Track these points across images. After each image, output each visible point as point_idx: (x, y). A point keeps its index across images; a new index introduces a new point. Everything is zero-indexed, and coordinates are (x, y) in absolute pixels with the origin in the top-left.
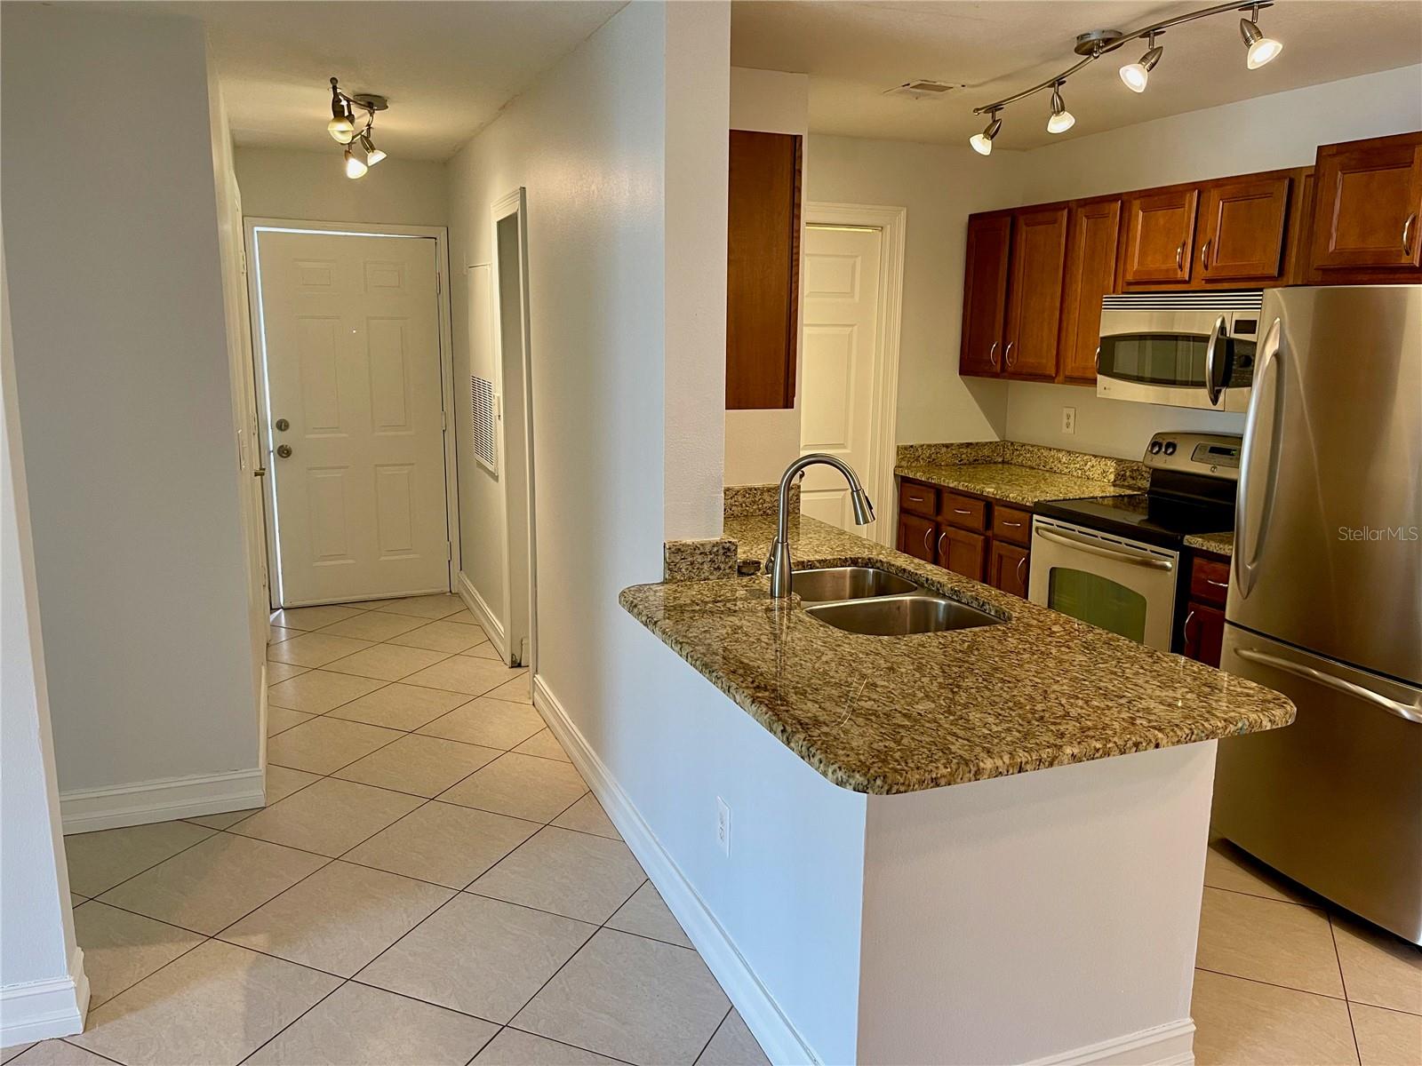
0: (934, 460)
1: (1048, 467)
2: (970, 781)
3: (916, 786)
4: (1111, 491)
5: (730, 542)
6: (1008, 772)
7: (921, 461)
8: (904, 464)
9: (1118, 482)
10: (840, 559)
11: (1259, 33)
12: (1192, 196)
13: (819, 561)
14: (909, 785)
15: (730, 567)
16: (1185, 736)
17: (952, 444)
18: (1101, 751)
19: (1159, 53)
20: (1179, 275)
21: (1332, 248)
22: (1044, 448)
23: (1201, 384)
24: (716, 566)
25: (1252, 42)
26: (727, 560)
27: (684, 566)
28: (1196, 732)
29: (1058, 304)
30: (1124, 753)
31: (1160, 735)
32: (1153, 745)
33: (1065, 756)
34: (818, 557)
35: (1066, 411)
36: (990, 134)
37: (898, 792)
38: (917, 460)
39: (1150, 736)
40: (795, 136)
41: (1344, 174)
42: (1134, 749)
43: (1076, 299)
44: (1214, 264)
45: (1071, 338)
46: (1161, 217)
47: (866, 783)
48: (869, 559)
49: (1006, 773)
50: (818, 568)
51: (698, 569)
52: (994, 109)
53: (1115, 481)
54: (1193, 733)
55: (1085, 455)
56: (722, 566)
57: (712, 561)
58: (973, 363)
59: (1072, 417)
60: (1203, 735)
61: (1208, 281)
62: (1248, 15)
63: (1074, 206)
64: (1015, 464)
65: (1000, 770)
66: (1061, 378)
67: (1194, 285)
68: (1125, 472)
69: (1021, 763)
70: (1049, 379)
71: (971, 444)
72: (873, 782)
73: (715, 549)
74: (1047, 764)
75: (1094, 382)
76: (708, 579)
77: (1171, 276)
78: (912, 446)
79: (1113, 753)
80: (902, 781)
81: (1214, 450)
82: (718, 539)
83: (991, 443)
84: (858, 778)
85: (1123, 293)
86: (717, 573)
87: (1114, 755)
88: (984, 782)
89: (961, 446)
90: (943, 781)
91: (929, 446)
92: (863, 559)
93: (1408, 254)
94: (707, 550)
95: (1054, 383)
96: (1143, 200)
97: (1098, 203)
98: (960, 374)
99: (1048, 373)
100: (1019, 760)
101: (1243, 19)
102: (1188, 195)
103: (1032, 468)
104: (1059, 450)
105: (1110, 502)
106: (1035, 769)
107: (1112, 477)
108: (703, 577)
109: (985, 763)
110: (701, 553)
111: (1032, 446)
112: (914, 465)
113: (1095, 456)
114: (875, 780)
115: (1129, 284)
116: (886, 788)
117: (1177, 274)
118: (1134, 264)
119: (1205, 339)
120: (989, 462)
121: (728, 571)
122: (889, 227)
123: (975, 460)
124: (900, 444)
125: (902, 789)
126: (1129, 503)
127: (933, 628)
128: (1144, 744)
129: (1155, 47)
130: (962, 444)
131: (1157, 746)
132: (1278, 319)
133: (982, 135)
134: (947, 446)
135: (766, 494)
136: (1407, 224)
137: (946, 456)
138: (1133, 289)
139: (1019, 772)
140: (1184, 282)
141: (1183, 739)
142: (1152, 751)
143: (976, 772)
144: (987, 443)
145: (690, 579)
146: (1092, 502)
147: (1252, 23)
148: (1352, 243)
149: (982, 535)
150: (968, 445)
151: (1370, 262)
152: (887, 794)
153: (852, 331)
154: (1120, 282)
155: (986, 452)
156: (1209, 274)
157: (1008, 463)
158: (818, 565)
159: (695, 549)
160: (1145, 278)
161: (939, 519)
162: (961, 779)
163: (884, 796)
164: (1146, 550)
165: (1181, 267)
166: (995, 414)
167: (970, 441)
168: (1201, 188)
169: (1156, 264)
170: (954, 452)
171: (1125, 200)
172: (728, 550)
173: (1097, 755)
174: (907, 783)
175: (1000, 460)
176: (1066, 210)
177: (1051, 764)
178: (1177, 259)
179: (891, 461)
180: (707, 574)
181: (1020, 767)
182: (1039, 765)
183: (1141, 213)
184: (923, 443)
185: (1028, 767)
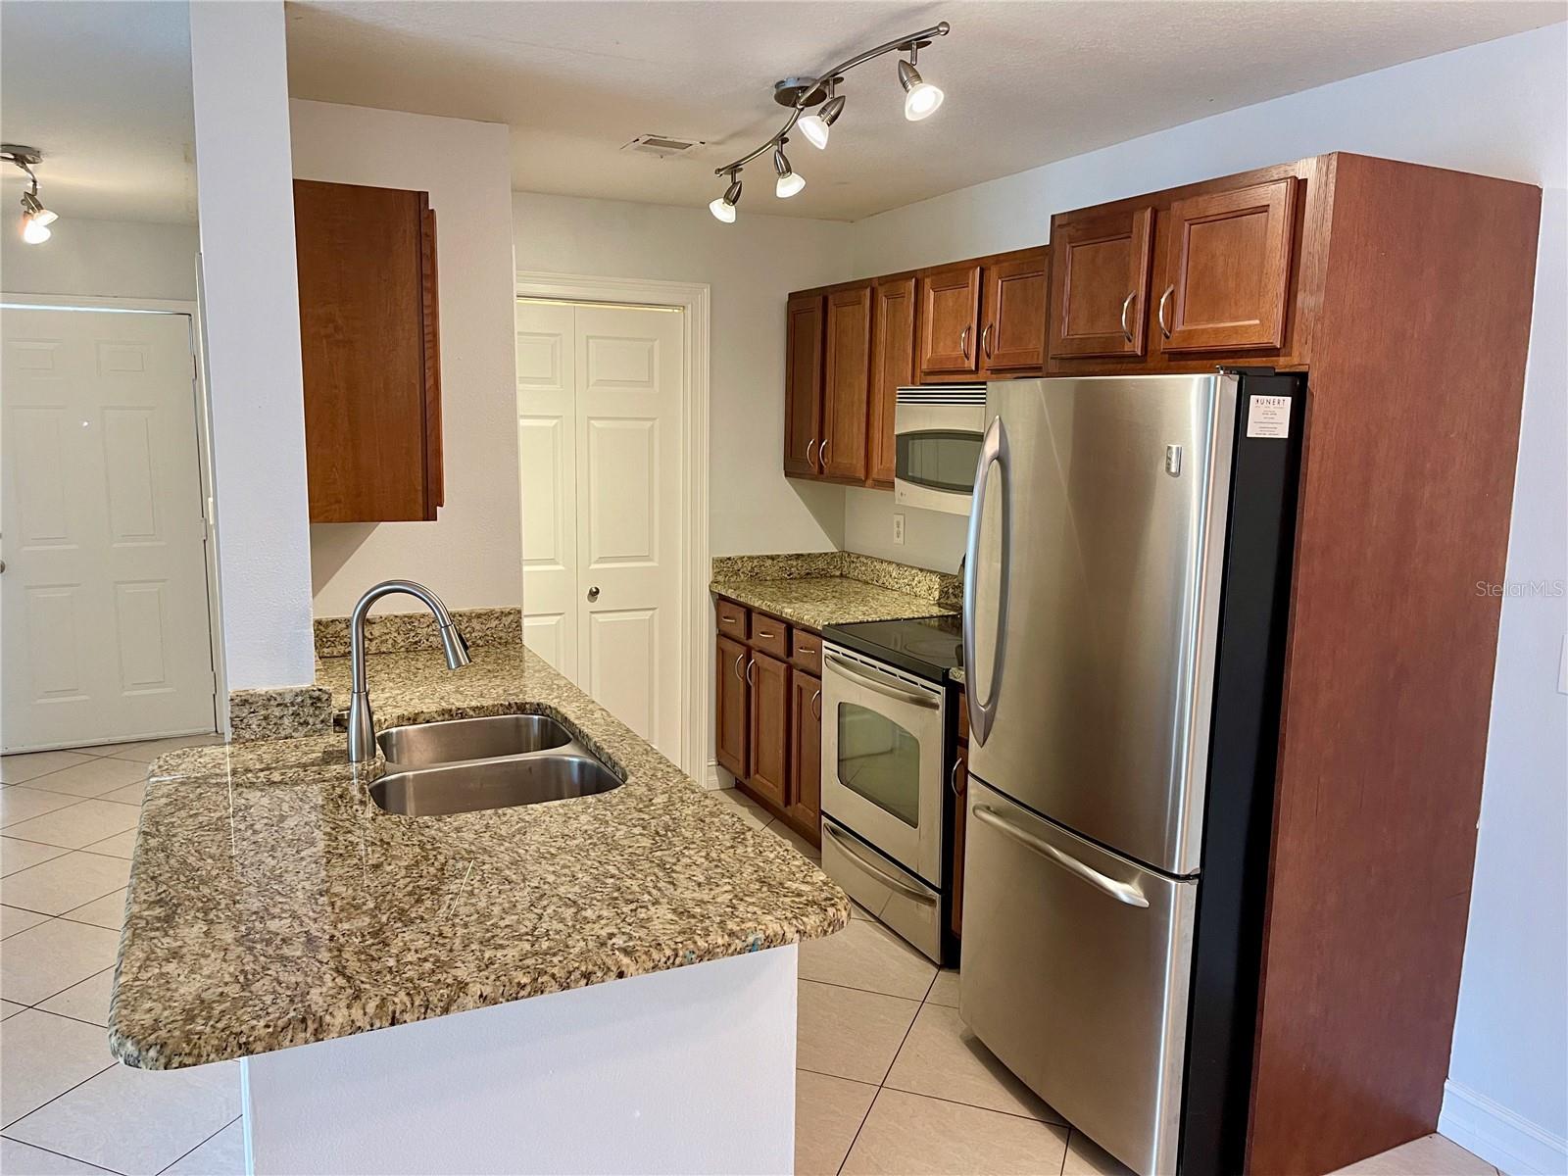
0: (757, 574)
1: (881, 582)
2: (306, 1042)
3: (212, 1056)
4: (936, 611)
5: (320, 690)
6: (372, 1025)
7: (742, 576)
8: (721, 578)
9: (942, 600)
10: (501, 705)
11: (918, 77)
12: (974, 273)
13: (474, 709)
14: (200, 1055)
15: (322, 721)
16: (664, 959)
17: (779, 556)
18: (528, 989)
19: (841, 102)
20: (967, 364)
21: (1065, 333)
22: (877, 559)
24: (301, 721)
25: (910, 87)
26: (317, 712)
27: (254, 722)
28: (681, 953)
29: (865, 397)
30: (568, 987)
31: (625, 960)
32: (613, 975)
33: (469, 997)
34: (474, 704)
35: (896, 518)
36: (732, 198)
37: (182, 1065)
38: (737, 574)
39: (609, 962)
40: (419, 193)
41: (1073, 247)
42: (584, 981)
43: (879, 390)
44: (996, 352)
45: (876, 435)
46: (950, 298)
47: (136, 1054)
48: (538, 704)
49: (369, 1027)
50: (472, 717)
51: (275, 724)
52: (734, 169)
53: (939, 599)
54: (676, 955)
55: (912, 568)
56: (311, 721)
57: (295, 714)
58: (796, 465)
59: (902, 526)
60: (693, 956)
61: (992, 371)
62: (906, 55)
63: (876, 284)
64: (851, 579)
65: (358, 1024)
66: (870, 482)
67: (982, 376)
68: (948, 588)
69: (394, 1012)
70: (862, 483)
71: (802, 555)
72: (144, 1053)
73: (299, 699)
74: (438, 1010)
75: (891, 485)
76: (291, 737)
77: (958, 366)
78: (729, 559)
79: (548, 989)
80: (187, 1050)
82: (305, 686)
83: (826, 554)
84: (130, 1047)
85: (922, 384)
86: (303, 730)
87: (551, 992)
88: (331, 1044)
89: (789, 557)
90: (259, 1046)
91: (751, 558)
92: (531, 704)
93: (1130, 341)
94: (287, 701)
95: (864, 487)
96: (934, 277)
97: (893, 281)
98: (786, 475)
99: (860, 475)
100: (391, 1008)
101: (901, 61)
102: (971, 272)
103: (866, 583)
104: (890, 563)
105: (935, 623)
106: (418, 1019)
107: (936, 594)
108: (283, 734)
109: (333, 1017)
110: (279, 705)
111: (867, 557)
112: (732, 579)
113: (921, 570)
114: (148, 1050)
115: (923, 374)
116: (163, 1060)
117: (964, 363)
118: (928, 353)
120: (824, 576)
121: (319, 726)
122: (690, 306)
123: (808, 574)
124: (715, 556)
125: (188, 1060)
126: (953, 624)
127: (566, 795)
128: (599, 974)
129: (836, 96)
130: (792, 555)
131: (621, 975)
132: (998, 417)
133: (722, 200)
134: (772, 558)
135: (475, 621)
136: (1126, 304)
137: (771, 570)
138: (929, 379)
139: (393, 1024)
140: (970, 372)
141: (661, 964)
142: (612, 983)
143: (316, 1030)
144: (821, 554)
145: (264, 737)
146: (920, 623)
147: (911, 66)
148: (1082, 329)
149: (785, 662)
150: (798, 556)
151: (1097, 350)
152: (166, 1069)
153: (652, 426)
154: (917, 370)
155: (821, 564)
156: (991, 363)
157: (846, 577)
158: (472, 713)
159: (269, 700)
160: (937, 367)
161: (751, 642)
162: (291, 1041)
163: (162, 1072)
164: (917, 684)
165: (967, 356)
166: (831, 520)
167: (800, 552)
168: (984, 265)
169: (946, 351)
170: (781, 564)
171: (918, 277)
172: (317, 700)
173: (522, 993)
174: (196, 1052)
175: (838, 573)
176: (869, 290)
177: (446, 1010)
178: (964, 346)
179: (706, 575)
180: (289, 731)
181: (393, 1018)
182: (425, 1013)
183: (932, 293)
184: (743, 555)
185: (406, 1017)
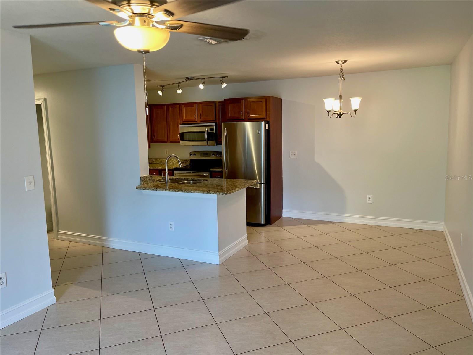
11: (223, 82)
20: (195, 120)
21: (229, 116)
22: (161, 159)
23: (205, 141)
27: (145, 181)
29: (166, 126)
35: (165, 150)
36: (162, 91)
41: (230, 104)
43: (171, 125)
44: (202, 118)
45: (171, 133)
46: (189, 109)
52: (163, 86)
57: (149, 179)
59: (167, 151)
61: (201, 121)
64: (153, 164)
66: (169, 141)
67: (198, 122)
68: (183, 161)
70: (166, 142)
75: (179, 142)
77: (193, 120)
81: (204, 154)
86: (150, 182)
93: (242, 117)
96: (184, 105)
97: (173, 105)
99: (165, 141)
102: (194, 105)
110: (147, 178)
115: (183, 122)
118: (184, 118)
119: (205, 132)
129: (204, 82)
132: (225, 128)
133: (160, 91)
136: (242, 112)
138: (184, 123)
145: (146, 183)
148: (232, 115)
151: (236, 118)
154: (181, 121)
156: (201, 120)
160: (187, 120)
164: (202, 173)
168: (197, 103)
169: (189, 118)
171: (181, 104)
176: (165, 106)
178: (194, 117)
183: (184, 107)
